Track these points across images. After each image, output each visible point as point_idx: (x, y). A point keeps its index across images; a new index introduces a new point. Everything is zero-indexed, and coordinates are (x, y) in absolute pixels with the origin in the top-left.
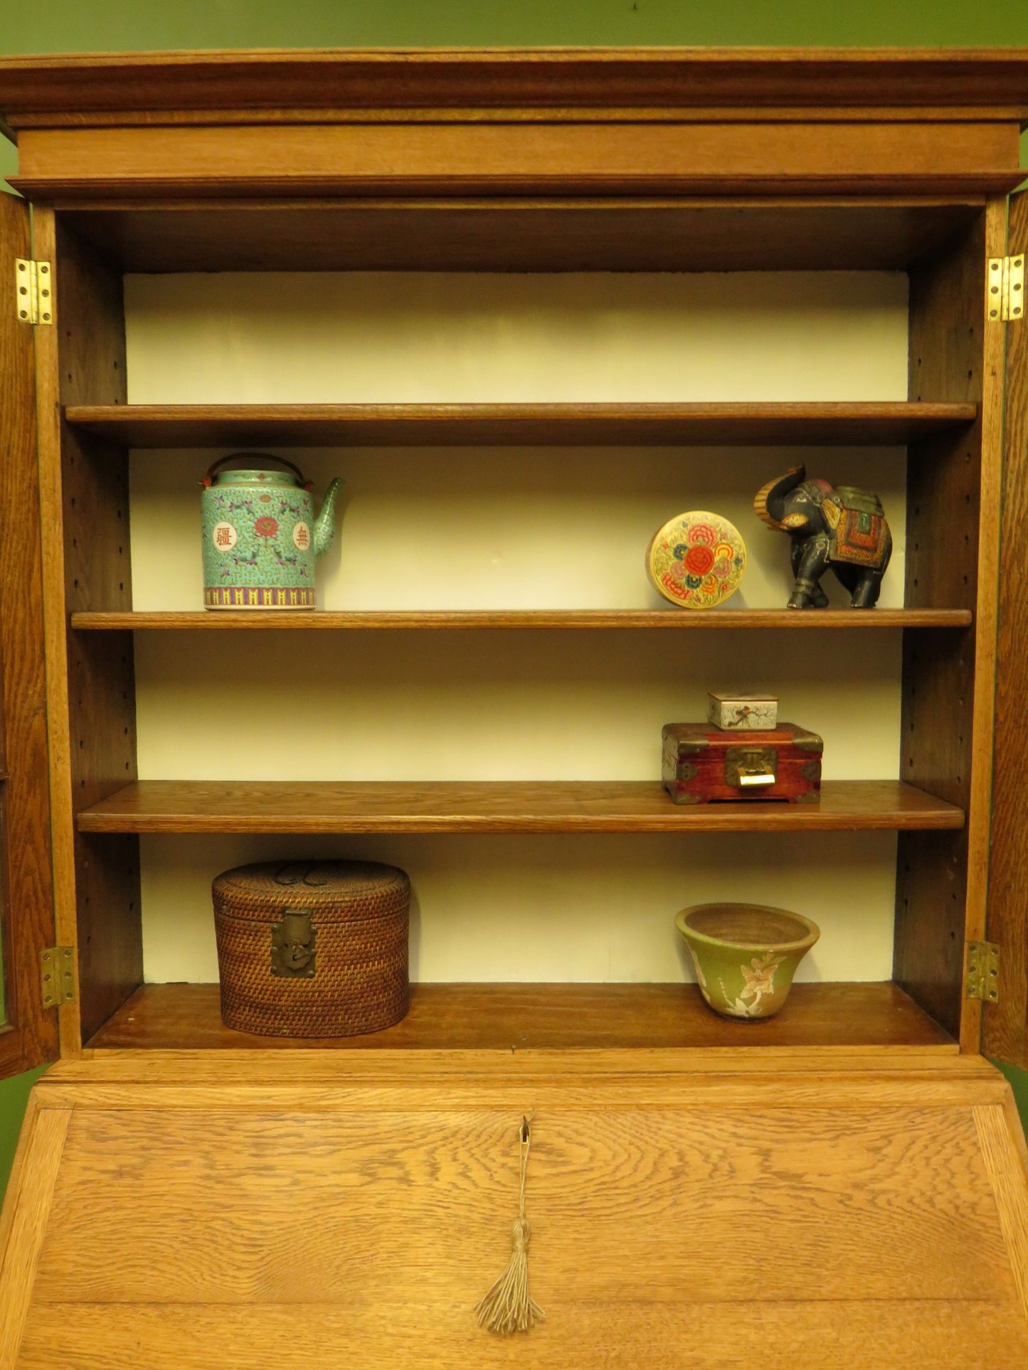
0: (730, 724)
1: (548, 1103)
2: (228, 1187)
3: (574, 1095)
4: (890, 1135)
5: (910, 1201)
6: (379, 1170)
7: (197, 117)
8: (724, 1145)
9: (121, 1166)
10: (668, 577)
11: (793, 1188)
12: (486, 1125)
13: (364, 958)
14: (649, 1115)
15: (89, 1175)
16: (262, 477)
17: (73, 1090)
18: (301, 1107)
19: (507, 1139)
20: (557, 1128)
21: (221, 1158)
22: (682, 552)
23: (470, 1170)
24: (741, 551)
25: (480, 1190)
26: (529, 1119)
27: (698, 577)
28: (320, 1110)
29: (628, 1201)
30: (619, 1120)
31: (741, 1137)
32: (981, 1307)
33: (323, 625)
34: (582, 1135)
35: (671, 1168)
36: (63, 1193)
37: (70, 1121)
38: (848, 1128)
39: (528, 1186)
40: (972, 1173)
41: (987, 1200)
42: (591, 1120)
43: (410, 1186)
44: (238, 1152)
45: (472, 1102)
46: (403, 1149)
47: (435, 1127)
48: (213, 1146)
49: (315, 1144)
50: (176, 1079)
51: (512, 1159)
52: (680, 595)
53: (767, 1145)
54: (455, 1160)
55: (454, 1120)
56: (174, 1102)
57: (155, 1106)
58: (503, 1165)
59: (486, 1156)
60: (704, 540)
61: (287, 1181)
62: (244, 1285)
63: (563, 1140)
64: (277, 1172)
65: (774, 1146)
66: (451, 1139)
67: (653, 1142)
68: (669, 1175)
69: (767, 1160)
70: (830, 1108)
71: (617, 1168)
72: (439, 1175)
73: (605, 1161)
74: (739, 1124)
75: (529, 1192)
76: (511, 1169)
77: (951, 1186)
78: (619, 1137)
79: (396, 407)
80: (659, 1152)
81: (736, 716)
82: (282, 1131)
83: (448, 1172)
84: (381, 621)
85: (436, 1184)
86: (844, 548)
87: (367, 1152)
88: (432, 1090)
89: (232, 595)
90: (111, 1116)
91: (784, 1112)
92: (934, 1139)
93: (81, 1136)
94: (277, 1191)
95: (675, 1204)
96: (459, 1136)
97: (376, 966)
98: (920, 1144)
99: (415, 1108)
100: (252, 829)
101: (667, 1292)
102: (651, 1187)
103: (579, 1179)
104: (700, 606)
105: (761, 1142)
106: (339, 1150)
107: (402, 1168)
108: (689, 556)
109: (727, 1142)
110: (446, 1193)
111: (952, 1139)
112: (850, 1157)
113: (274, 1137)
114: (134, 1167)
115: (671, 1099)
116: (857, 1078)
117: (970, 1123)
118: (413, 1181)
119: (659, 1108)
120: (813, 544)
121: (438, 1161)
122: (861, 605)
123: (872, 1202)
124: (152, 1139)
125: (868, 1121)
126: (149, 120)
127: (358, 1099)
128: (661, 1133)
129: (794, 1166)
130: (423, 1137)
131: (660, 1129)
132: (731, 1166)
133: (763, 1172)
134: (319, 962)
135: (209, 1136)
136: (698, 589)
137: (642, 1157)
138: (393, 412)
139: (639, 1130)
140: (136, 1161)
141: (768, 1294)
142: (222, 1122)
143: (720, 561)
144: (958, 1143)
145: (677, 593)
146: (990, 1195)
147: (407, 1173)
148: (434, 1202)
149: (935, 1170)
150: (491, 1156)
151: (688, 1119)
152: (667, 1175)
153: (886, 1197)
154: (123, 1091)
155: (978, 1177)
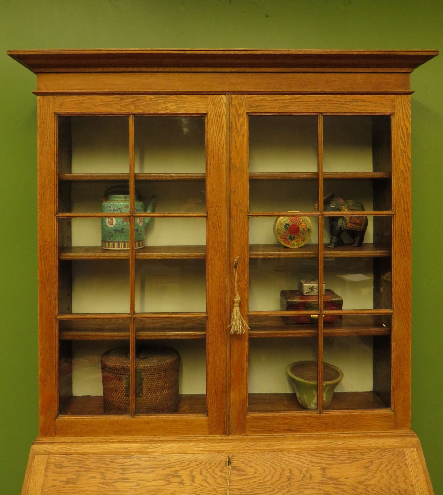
0: (307, 293)
1: (238, 449)
2: (111, 487)
3: (248, 445)
4: (373, 461)
5: (381, 489)
6: (171, 479)
8: (307, 466)
9: (68, 479)
10: (282, 236)
11: (335, 484)
12: (213, 459)
13: (162, 388)
14: (277, 453)
15: (56, 483)
17: (47, 447)
18: (140, 452)
19: (222, 465)
20: (241, 460)
21: (108, 475)
22: (288, 227)
23: (207, 478)
24: (310, 226)
25: (211, 487)
26: (230, 457)
27: (293, 236)
28: (148, 453)
29: (270, 490)
30: (266, 456)
31: (314, 463)
33: (149, 258)
34: (251, 462)
35: (286, 476)
36: (45, 490)
37: (47, 460)
38: (356, 458)
39: (231, 485)
40: (405, 477)
41: (411, 488)
42: (254, 456)
43: (184, 485)
44: (115, 472)
45: (207, 449)
46: (181, 470)
47: (193, 460)
48: (105, 470)
49: (146, 468)
50: (90, 441)
51: (224, 473)
52: (287, 243)
53: (324, 466)
54: (201, 474)
55: (202, 457)
56: (89, 451)
57: (82, 453)
58: (221, 476)
59: (213, 472)
60: (296, 222)
61: (135, 484)
63: (244, 465)
64: (131, 480)
65: (327, 466)
66: (200, 465)
67: (280, 465)
68: (286, 479)
69: (324, 472)
70: (348, 450)
71: (265, 477)
72: (195, 480)
73: (261, 474)
74: (313, 457)
75: (231, 487)
76: (223, 477)
77: (397, 482)
78: (266, 463)
79: (179, 175)
80: (282, 469)
81: (309, 290)
82: (132, 463)
83: (199, 479)
84: (172, 256)
85: (194, 484)
86: (349, 224)
87: (167, 471)
88: (191, 444)
89: (113, 244)
90: (64, 457)
91: (330, 452)
92: (390, 462)
93: (52, 466)
94: (130, 489)
95: (288, 491)
96: (203, 464)
97: (167, 392)
98: (384, 464)
99: (185, 452)
100: (121, 338)
102: (279, 484)
103: (251, 481)
104: (295, 247)
105: (321, 465)
106: (155, 471)
107: (180, 478)
108: (290, 228)
109: (309, 465)
110: (198, 488)
111: (396, 462)
112: (357, 470)
113: (129, 466)
114: (73, 479)
115: (286, 447)
116: (359, 436)
117: (404, 455)
118: (185, 483)
119: (282, 450)
120: (338, 223)
121: (194, 474)
122: (356, 245)
123: (366, 489)
124: (80, 467)
125: (364, 455)
127: (162, 448)
128: (282, 461)
129: (335, 475)
130: (188, 464)
131: (282, 460)
132: (310, 475)
133: (323, 477)
135: (103, 465)
136: (294, 241)
137: (275, 472)
138: (177, 176)
139: (274, 460)
140: (74, 477)
142: (108, 460)
143: (302, 230)
144: (399, 464)
145: (285, 242)
146: (412, 486)
147: (182, 480)
148: (193, 492)
149: (390, 475)
150: (215, 472)
151: (293, 455)
152: (285, 479)
153: (371, 487)
154: (68, 446)
155: (407, 478)
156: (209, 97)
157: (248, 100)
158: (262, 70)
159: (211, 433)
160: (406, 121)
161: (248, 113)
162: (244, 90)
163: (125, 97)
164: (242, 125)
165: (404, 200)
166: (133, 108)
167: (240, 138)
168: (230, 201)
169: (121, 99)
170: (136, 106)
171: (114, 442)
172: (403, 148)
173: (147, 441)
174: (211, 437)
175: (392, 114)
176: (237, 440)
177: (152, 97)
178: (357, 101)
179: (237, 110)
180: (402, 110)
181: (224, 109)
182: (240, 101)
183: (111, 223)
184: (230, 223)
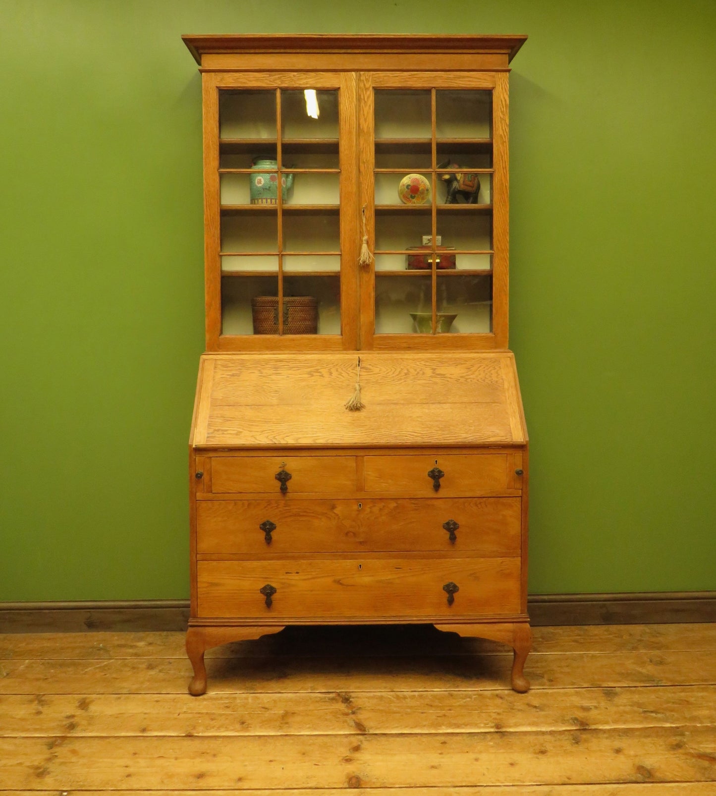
0: (426, 244)
1: (366, 358)
2: (267, 378)
4: (473, 365)
5: (478, 380)
6: (314, 373)
7: (257, 51)
9: (233, 374)
10: (404, 195)
11: (442, 377)
12: (346, 363)
13: (305, 320)
14: (398, 361)
15: (223, 376)
16: (271, 162)
17: (213, 356)
19: (353, 366)
20: (369, 363)
21: (264, 371)
22: (409, 187)
23: (342, 374)
25: (345, 378)
27: (414, 195)
28: (294, 360)
29: (391, 381)
30: (389, 362)
31: (427, 365)
32: (496, 404)
34: (377, 365)
36: (216, 380)
37: (215, 363)
38: (460, 363)
39: (360, 377)
40: (497, 374)
41: (501, 380)
42: (378, 361)
44: (269, 370)
45: (342, 358)
46: (321, 369)
47: (330, 363)
48: (261, 368)
49: (292, 368)
51: (355, 371)
52: (408, 201)
53: (435, 367)
54: (337, 371)
56: (247, 358)
57: (242, 359)
58: (352, 372)
59: (347, 370)
60: (416, 184)
61: (285, 376)
62: (275, 401)
63: (371, 366)
64: (282, 374)
65: (437, 368)
66: (336, 366)
67: (399, 367)
69: (434, 371)
70: (456, 359)
71: (388, 373)
72: (332, 375)
73: (384, 372)
74: (426, 362)
76: (355, 373)
77: (491, 377)
78: (388, 366)
80: (400, 370)
81: (427, 241)
82: (282, 364)
83: (335, 374)
85: (331, 377)
87: (309, 370)
89: (262, 201)
90: (228, 362)
91: (441, 360)
92: (487, 366)
93: (219, 367)
94: (282, 379)
95: (405, 381)
96: (338, 366)
97: (308, 323)
98: (483, 367)
101: (402, 402)
102: (398, 378)
103: (376, 376)
105: (433, 367)
106: (301, 369)
107: (321, 373)
108: (411, 188)
109: (422, 366)
110: (335, 379)
111: (492, 366)
112: (460, 370)
113: (280, 366)
115: (405, 357)
117: (499, 362)
118: (324, 376)
119: (401, 359)
121: (332, 371)
123: (466, 381)
124: (242, 367)
125: (467, 362)
126: (243, 52)
129: (442, 372)
130: (327, 366)
131: (401, 364)
132: (423, 372)
133: (433, 374)
134: (290, 319)
135: (259, 366)
136: (414, 199)
137: (395, 371)
139: (395, 364)
140: (238, 372)
141: (432, 402)
142: (263, 363)
143: (421, 189)
144: (494, 367)
146: (503, 379)
148: (331, 381)
149: (486, 373)
150: (349, 370)
151: (410, 361)
152: (403, 374)
153: (470, 380)
154: (230, 356)
155: (499, 375)
156: (342, 74)
157: (374, 76)
158: (386, 51)
159: (345, 349)
160: (505, 94)
161: (373, 87)
162: (370, 68)
163: (273, 73)
164: (368, 97)
165: (502, 160)
166: (280, 83)
167: (367, 107)
168: (359, 159)
169: (270, 76)
170: (282, 82)
171: (267, 354)
172: (502, 116)
173: (294, 354)
174: (345, 352)
175: (493, 88)
176: (366, 353)
177: (295, 73)
178: (464, 77)
179: (364, 85)
180: (502, 84)
181: (354, 83)
182: (367, 77)
183: (260, 182)
184: (359, 178)
